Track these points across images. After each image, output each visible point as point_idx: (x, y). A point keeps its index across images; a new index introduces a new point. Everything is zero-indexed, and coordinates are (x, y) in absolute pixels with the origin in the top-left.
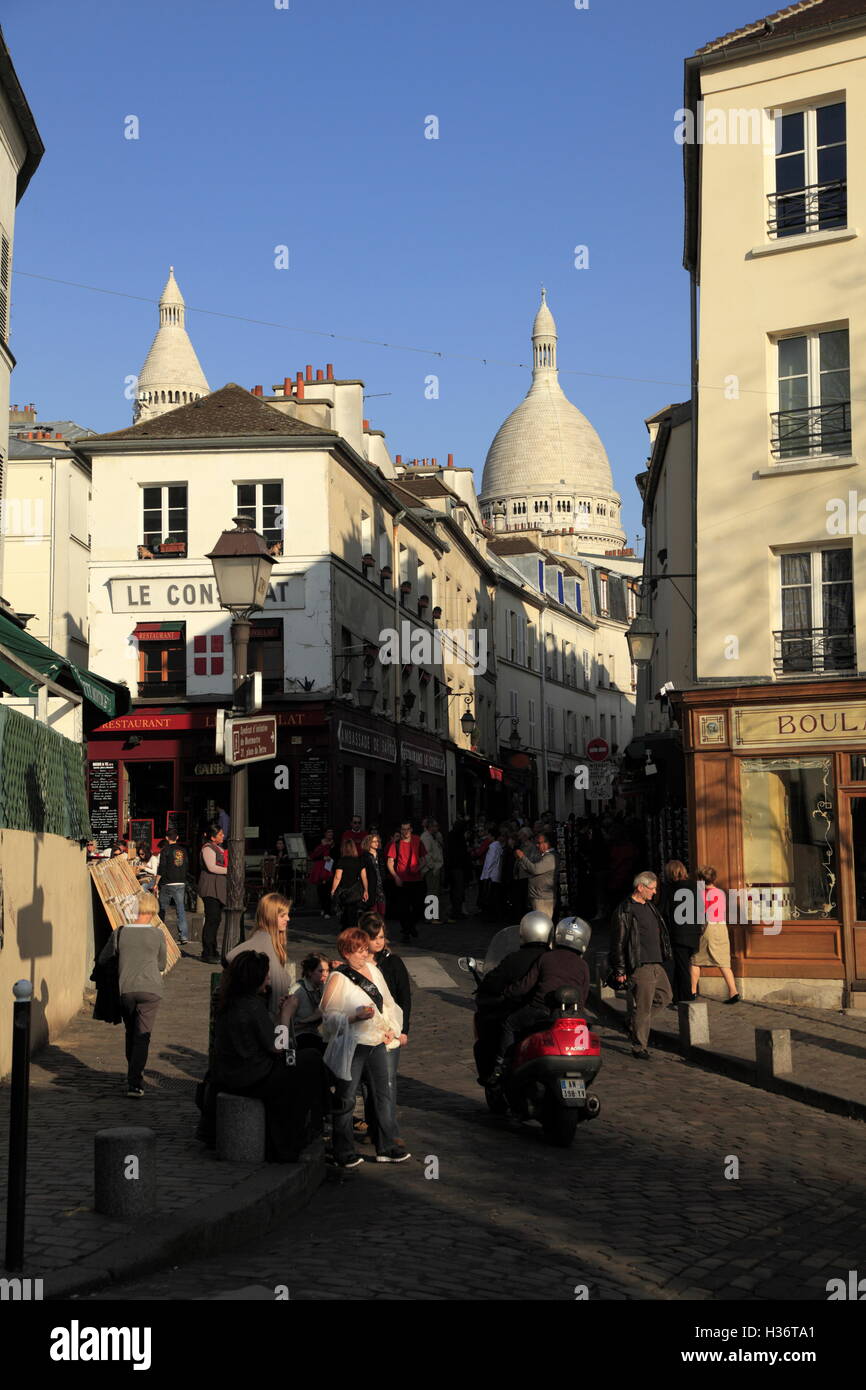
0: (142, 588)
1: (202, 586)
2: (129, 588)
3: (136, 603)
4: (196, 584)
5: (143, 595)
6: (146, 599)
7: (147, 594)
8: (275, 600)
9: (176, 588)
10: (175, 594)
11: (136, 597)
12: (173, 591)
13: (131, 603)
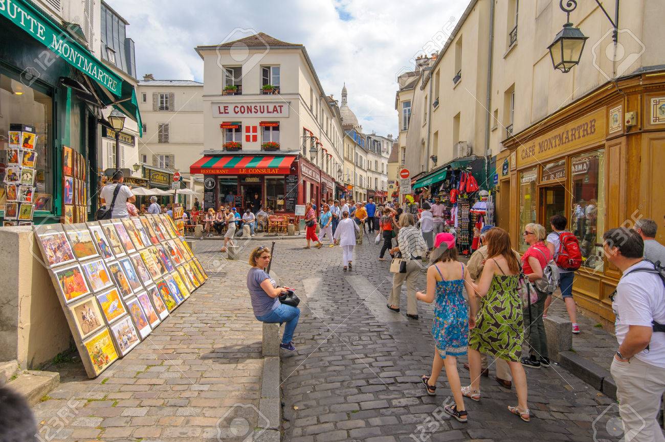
0: (225, 107)
1: (248, 107)
2: (219, 107)
3: (222, 113)
4: (245, 106)
5: (225, 110)
6: (226, 111)
7: (227, 109)
8: (278, 112)
9: (238, 107)
10: (237, 110)
11: (222, 110)
12: (236, 108)
13: (220, 113)
